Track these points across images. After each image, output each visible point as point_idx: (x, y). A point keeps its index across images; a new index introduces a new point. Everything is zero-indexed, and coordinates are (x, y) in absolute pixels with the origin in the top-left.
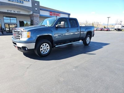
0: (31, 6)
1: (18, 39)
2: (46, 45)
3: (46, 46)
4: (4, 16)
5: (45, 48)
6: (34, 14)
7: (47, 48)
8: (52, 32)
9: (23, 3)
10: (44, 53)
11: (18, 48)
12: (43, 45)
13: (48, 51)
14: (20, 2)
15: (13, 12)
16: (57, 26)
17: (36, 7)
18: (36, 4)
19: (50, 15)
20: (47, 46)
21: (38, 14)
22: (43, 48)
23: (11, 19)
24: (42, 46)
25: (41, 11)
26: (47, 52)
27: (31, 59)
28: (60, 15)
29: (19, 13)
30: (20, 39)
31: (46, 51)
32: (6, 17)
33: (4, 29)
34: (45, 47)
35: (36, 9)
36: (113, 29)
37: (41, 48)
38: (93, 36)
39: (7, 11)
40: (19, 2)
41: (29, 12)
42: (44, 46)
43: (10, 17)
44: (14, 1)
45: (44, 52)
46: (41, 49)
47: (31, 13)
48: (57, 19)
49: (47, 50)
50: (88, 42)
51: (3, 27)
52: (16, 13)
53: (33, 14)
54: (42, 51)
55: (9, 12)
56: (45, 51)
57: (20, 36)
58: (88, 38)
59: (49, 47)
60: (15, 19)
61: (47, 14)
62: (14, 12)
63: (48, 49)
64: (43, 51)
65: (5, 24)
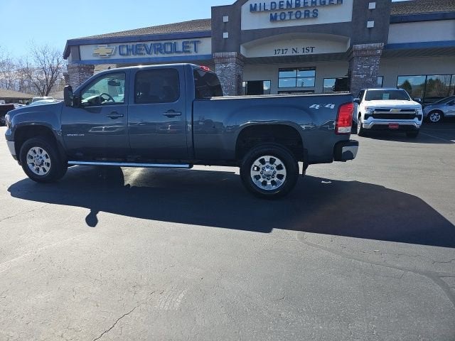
5: (38, 160)
9: (316, 16)
10: (39, 174)
14: (307, 15)
15: (289, 53)
17: (371, 15)
18: (372, 6)
20: (47, 157)
22: (34, 159)
29: (310, 53)
31: (44, 170)
35: (371, 24)
37: (30, 157)
39: (271, 54)
40: (303, 16)
44: (288, 18)
46: (29, 161)
47: (348, 45)
49: (45, 167)
52: (300, 53)
54: (32, 164)
55: (280, 55)
56: (41, 169)
59: (49, 161)
62: (295, 54)
64: (35, 167)
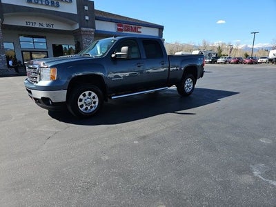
0: (75, 12)
1: (35, 84)
2: (90, 94)
3: (91, 97)
4: (21, 35)
5: (89, 100)
6: (84, 29)
7: (94, 100)
8: (103, 67)
9: (58, 6)
10: (87, 112)
11: (36, 99)
12: (84, 95)
13: (95, 107)
14: (53, 3)
15: (37, 26)
16: (113, 56)
17: (86, 13)
18: (86, 8)
19: (119, 29)
20: (94, 98)
21: (92, 30)
22: (83, 101)
23: (36, 40)
24: (81, 97)
25: (97, 23)
26: (93, 109)
27: (61, 122)
28: (139, 30)
29: (51, 28)
30: (37, 82)
31: (91, 107)
32: (25, 36)
33: (20, 62)
34: (88, 98)
35: (87, 18)
36: (265, 60)
37: (81, 100)
38: (202, 77)
39: (25, 25)
40: (50, 4)
41: (72, 25)
42: (86, 98)
43: (33, 37)
44: (40, 2)
45: (87, 108)
46: (79, 104)
47: (77, 27)
48: (115, 41)
49: (93, 105)
50: (188, 90)
51: (19, 58)
52: (45, 27)
53: (80, 28)
54: (82, 106)
55: (31, 25)
56: (89, 108)
57: (38, 76)
58: (190, 80)
59: (97, 100)
60: (44, 40)
61: (111, 27)
62: (41, 27)
63: (95, 103)
64: (84, 107)
65: (22, 51)
